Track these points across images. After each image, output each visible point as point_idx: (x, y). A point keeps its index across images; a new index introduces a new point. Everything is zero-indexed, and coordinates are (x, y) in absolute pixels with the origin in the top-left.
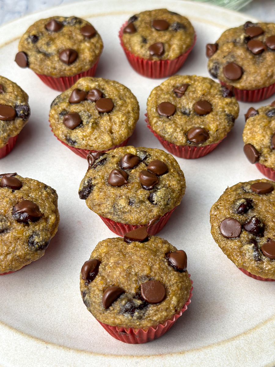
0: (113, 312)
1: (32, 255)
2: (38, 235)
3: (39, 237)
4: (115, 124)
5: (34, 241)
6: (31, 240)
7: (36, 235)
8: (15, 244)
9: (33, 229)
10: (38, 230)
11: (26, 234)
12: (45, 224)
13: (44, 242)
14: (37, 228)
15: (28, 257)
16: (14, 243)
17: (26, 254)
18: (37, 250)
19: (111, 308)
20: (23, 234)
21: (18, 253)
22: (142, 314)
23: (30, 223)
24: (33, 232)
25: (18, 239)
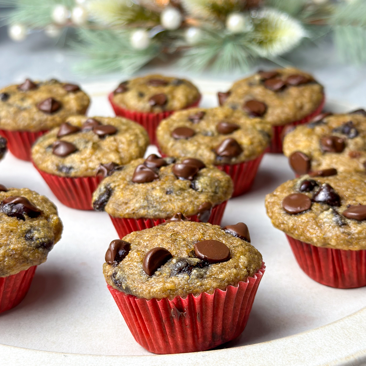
0: (161, 276)
1: (31, 252)
2: (38, 230)
3: (40, 233)
4: (123, 143)
5: (33, 237)
6: (28, 235)
7: (36, 230)
8: (8, 237)
9: (31, 223)
10: (38, 225)
11: (21, 228)
12: (45, 221)
13: (46, 239)
14: (35, 223)
15: (26, 254)
16: (6, 235)
17: (24, 250)
18: (37, 247)
19: (157, 273)
20: (17, 227)
21: (12, 247)
22: (202, 273)
23: (26, 216)
24: (31, 227)
25: (11, 231)
